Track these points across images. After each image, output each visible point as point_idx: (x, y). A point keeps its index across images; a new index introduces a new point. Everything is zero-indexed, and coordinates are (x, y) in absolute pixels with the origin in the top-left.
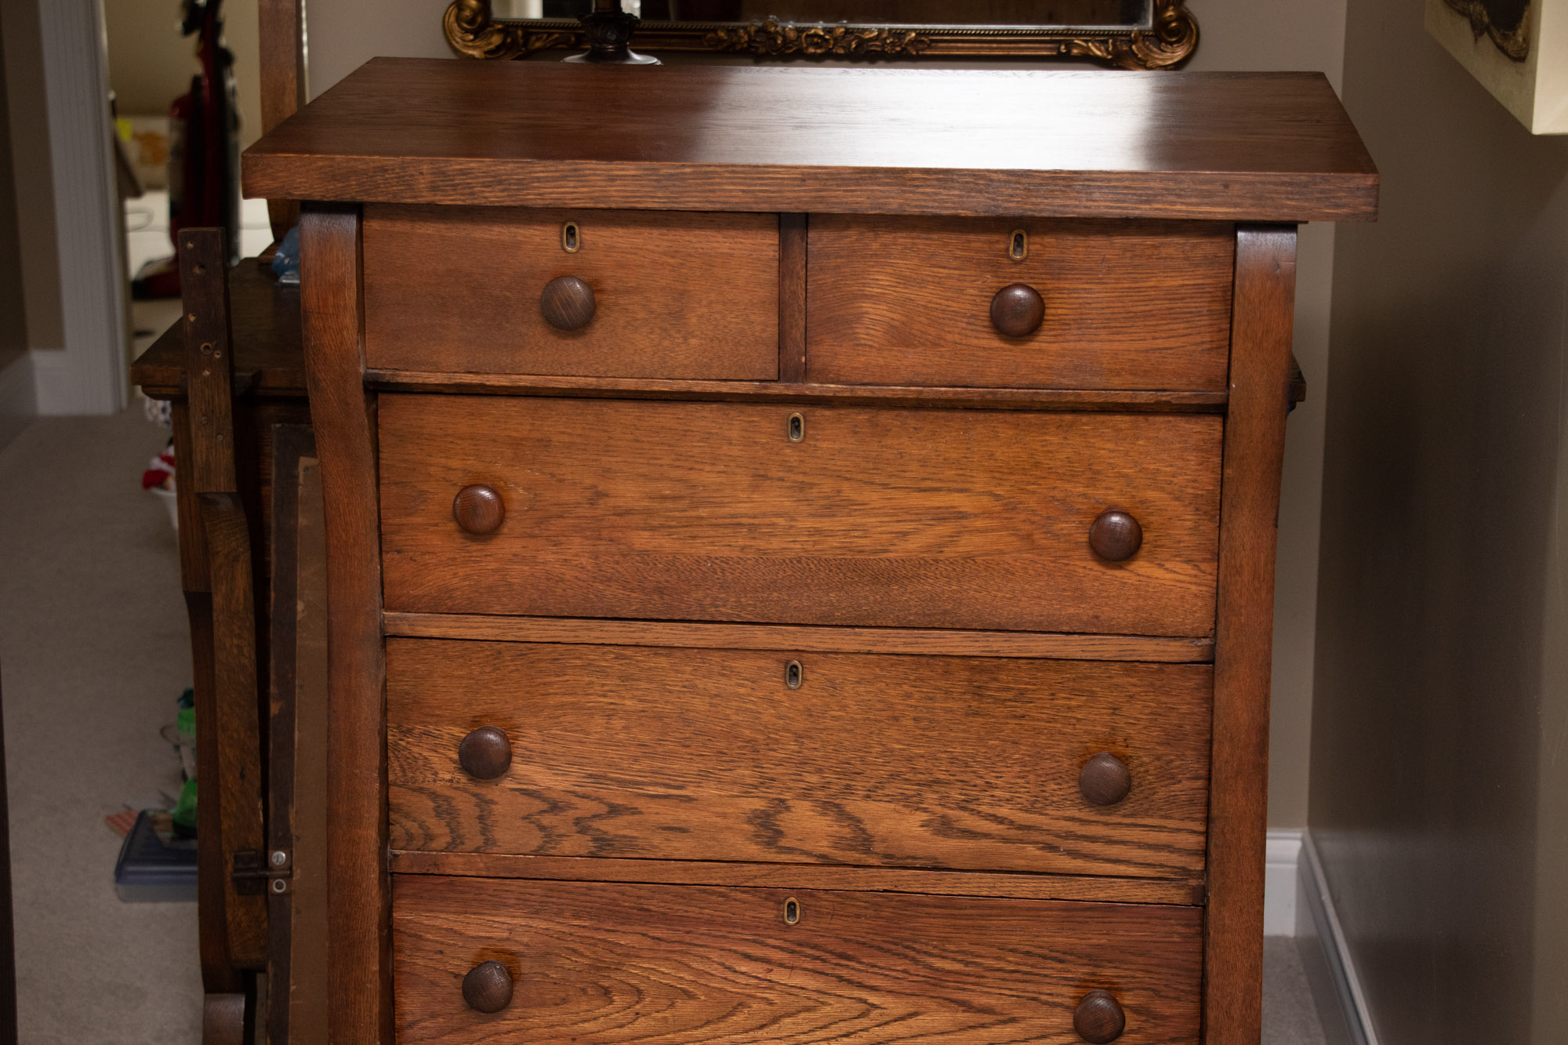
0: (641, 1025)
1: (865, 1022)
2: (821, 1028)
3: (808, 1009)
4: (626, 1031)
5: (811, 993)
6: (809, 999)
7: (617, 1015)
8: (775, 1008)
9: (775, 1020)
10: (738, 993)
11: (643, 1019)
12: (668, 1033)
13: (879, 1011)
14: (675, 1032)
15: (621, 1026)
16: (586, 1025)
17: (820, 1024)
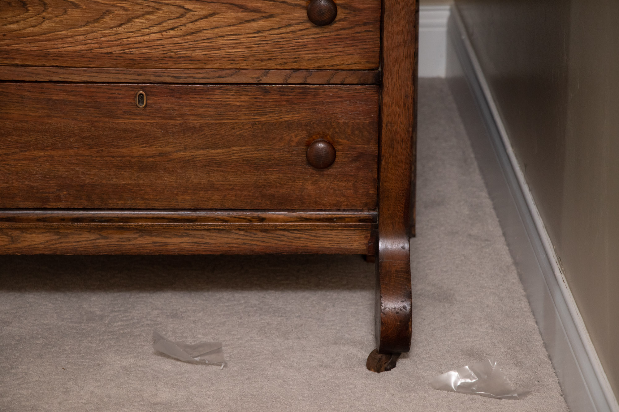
0: (46, 26)
1: (183, 20)
2: (157, 25)
3: (149, 13)
4: (37, 29)
5: (151, 3)
6: (149, 6)
7: (31, 19)
8: (129, 13)
9: (129, 20)
10: (106, 4)
11: (48, 21)
12: (64, 30)
13: (192, 13)
14: (67, 30)
15: (34, 26)
16: (12, 26)
17: (156, 22)
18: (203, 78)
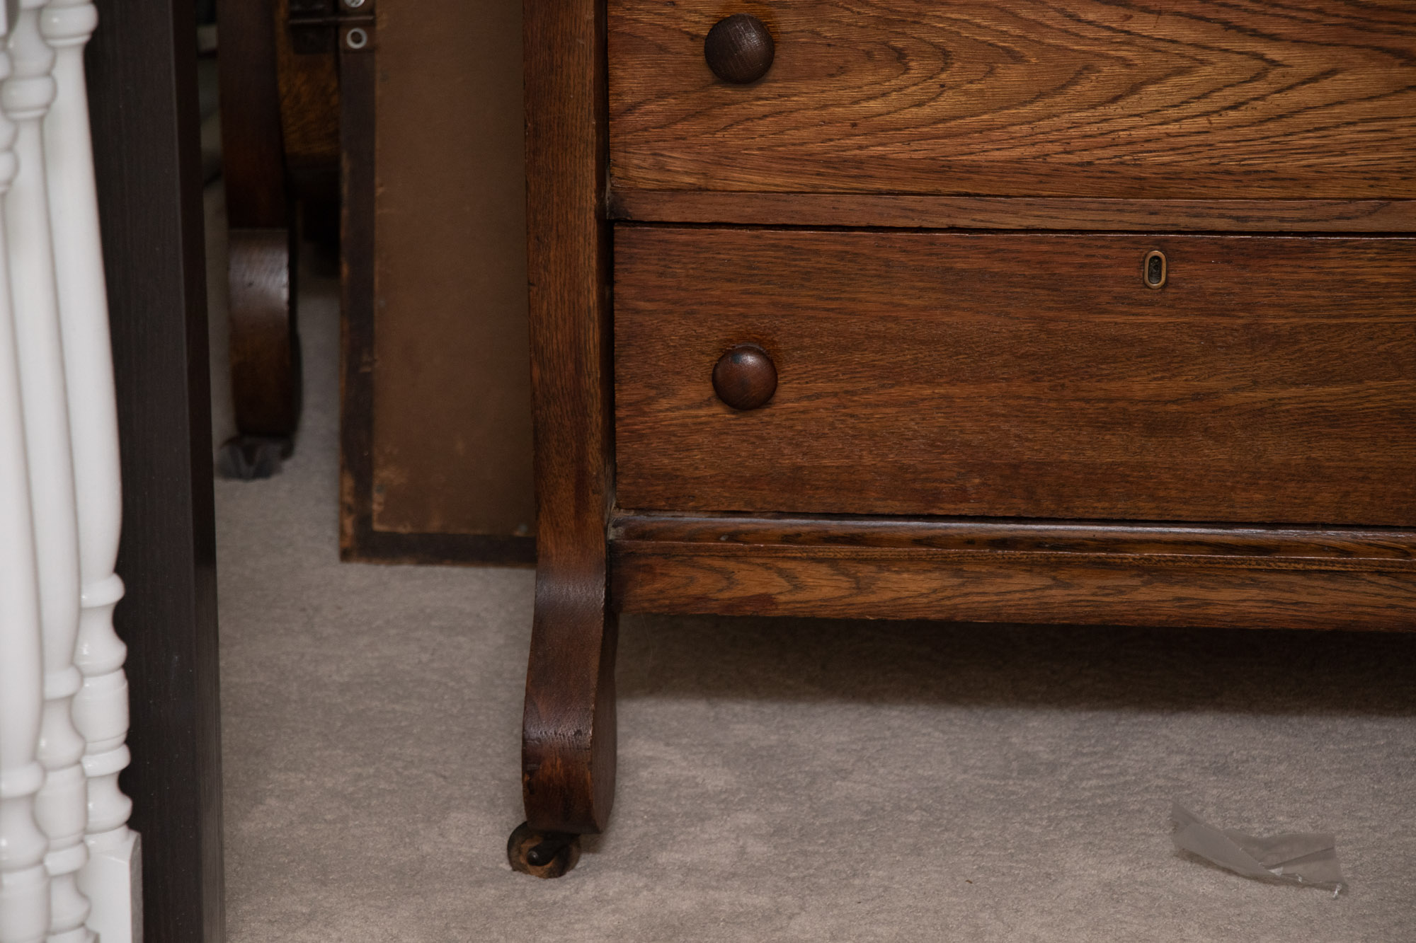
0: (946, 103)
1: (1260, 87)
2: (1199, 98)
3: (1180, 72)
4: (926, 111)
5: (1187, 48)
6: (1182, 56)
7: (914, 88)
8: (1135, 71)
9: (1135, 89)
10: (1084, 52)
11: (950, 93)
12: (985, 113)
13: (1280, 70)
14: (994, 111)
15: (920, 104)
16: (872, 104)
17: (1196, 92)
18: (1301, 220)
